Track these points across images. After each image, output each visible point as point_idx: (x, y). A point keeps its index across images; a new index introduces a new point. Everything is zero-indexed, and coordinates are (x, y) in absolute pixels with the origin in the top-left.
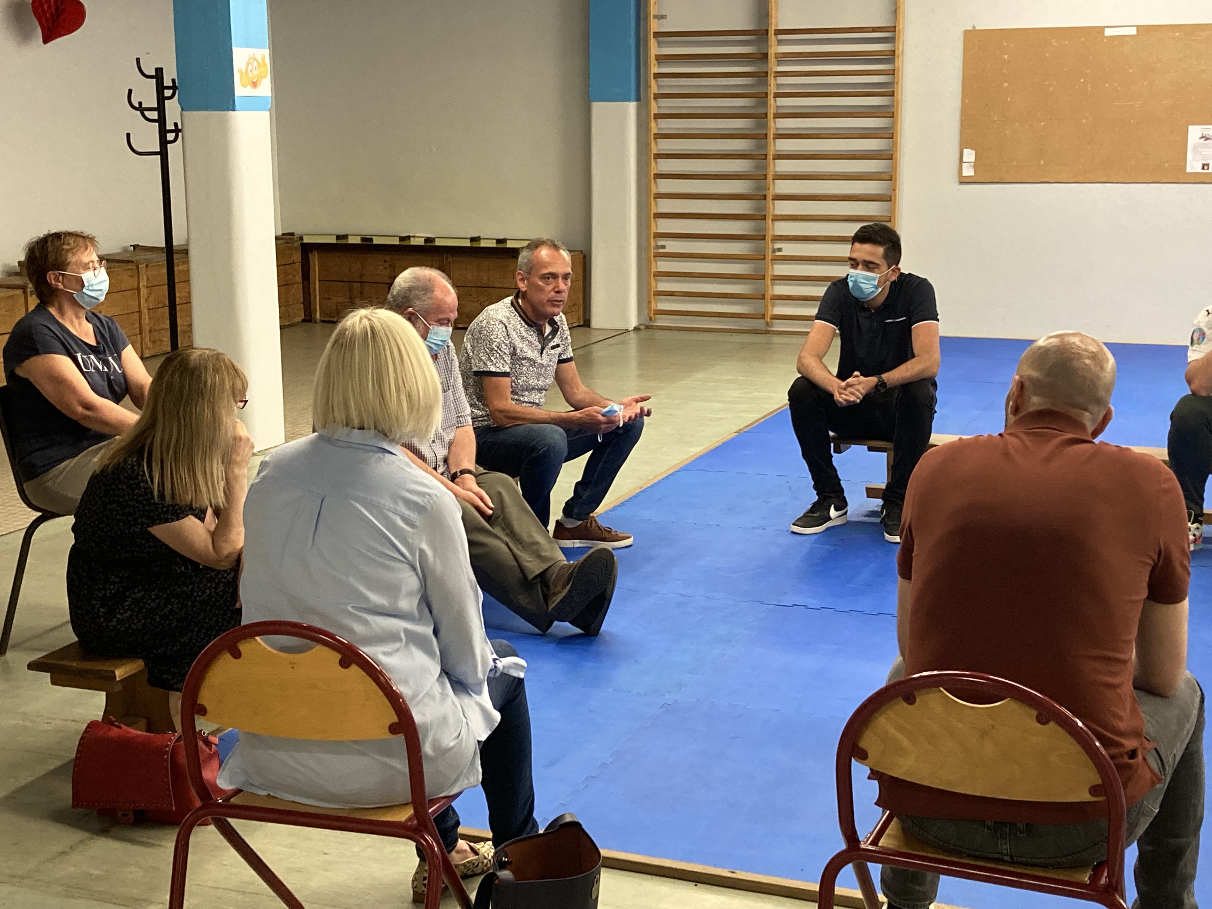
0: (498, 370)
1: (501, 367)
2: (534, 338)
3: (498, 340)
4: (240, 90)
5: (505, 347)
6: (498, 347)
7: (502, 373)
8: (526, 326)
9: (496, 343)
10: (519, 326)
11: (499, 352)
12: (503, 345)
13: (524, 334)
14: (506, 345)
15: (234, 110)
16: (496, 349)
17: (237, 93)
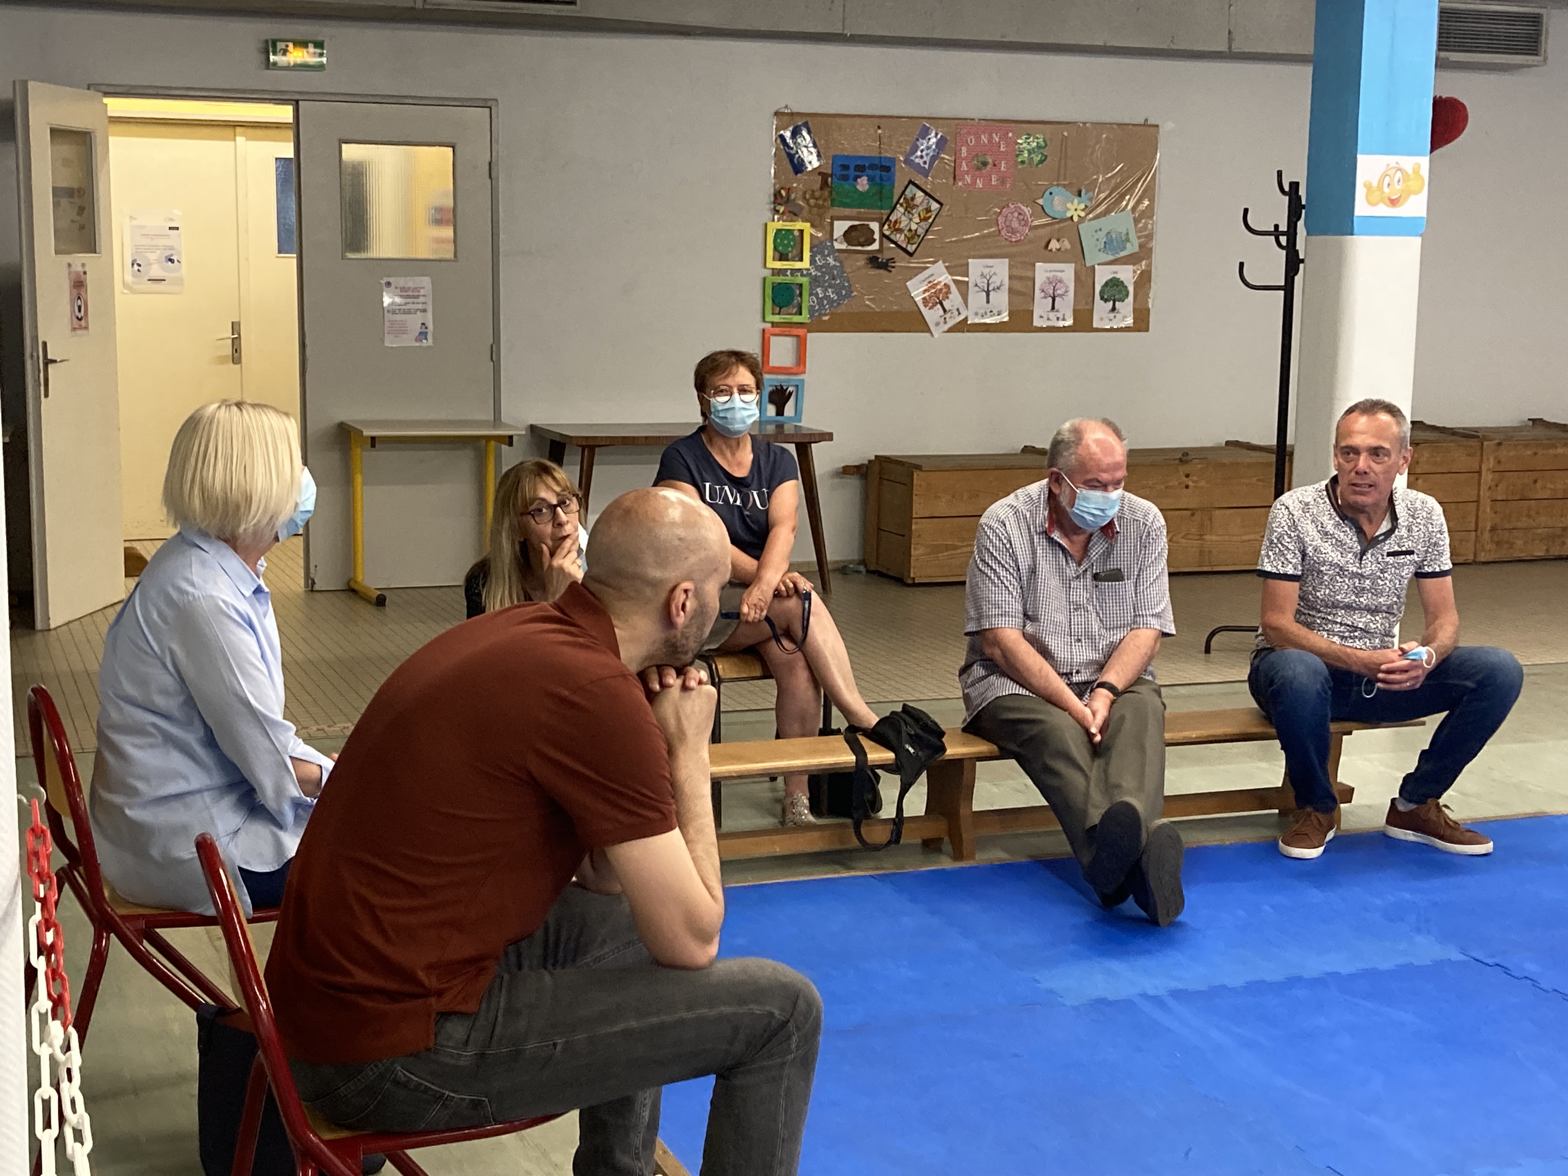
0: (1274, 570)
1: (1279, 567)
2: (1349, 537)
3: (1279, 530)
4: (1362, 208)
5: (1289, 540)
6: (1278, 539)
7: (1280, 574)
8: (1337, 519)
9: (1276, 534)
10: (1326, 518)
11: (1280, 545)
12: (1286, 537)
13: (1330, 528)
14: (1290, 537)
15: (1352, 234)
16: (1275, 541)
17: (1358, 212)
